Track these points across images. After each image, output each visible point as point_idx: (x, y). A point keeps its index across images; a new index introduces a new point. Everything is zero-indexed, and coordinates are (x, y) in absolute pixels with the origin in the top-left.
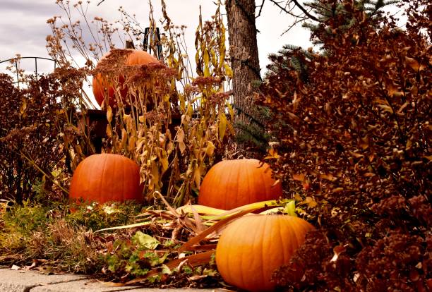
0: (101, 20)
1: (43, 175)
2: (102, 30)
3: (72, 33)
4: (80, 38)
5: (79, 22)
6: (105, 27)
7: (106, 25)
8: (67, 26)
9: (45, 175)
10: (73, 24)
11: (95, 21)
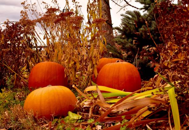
0: (45, 3)
1: (15, 74)
2: (45, 7)
3: (32, 8)
4: (36, 10)
5: (35, 3)
6: (47, 6)
7: (47, 5)
8: (30, 5)
9: (16, 74)
10: (32, 4)
11: (43, 3)
